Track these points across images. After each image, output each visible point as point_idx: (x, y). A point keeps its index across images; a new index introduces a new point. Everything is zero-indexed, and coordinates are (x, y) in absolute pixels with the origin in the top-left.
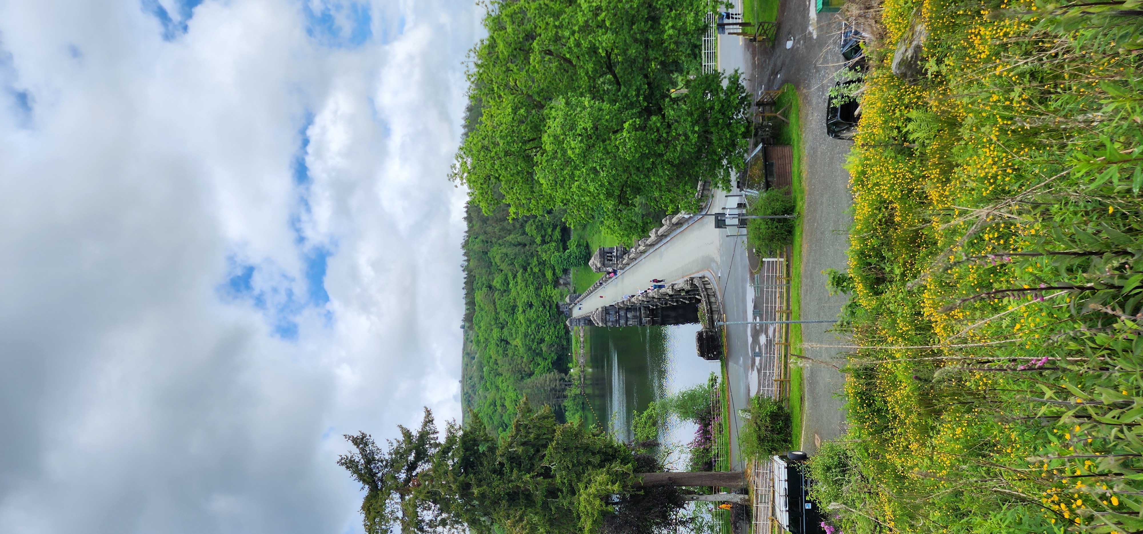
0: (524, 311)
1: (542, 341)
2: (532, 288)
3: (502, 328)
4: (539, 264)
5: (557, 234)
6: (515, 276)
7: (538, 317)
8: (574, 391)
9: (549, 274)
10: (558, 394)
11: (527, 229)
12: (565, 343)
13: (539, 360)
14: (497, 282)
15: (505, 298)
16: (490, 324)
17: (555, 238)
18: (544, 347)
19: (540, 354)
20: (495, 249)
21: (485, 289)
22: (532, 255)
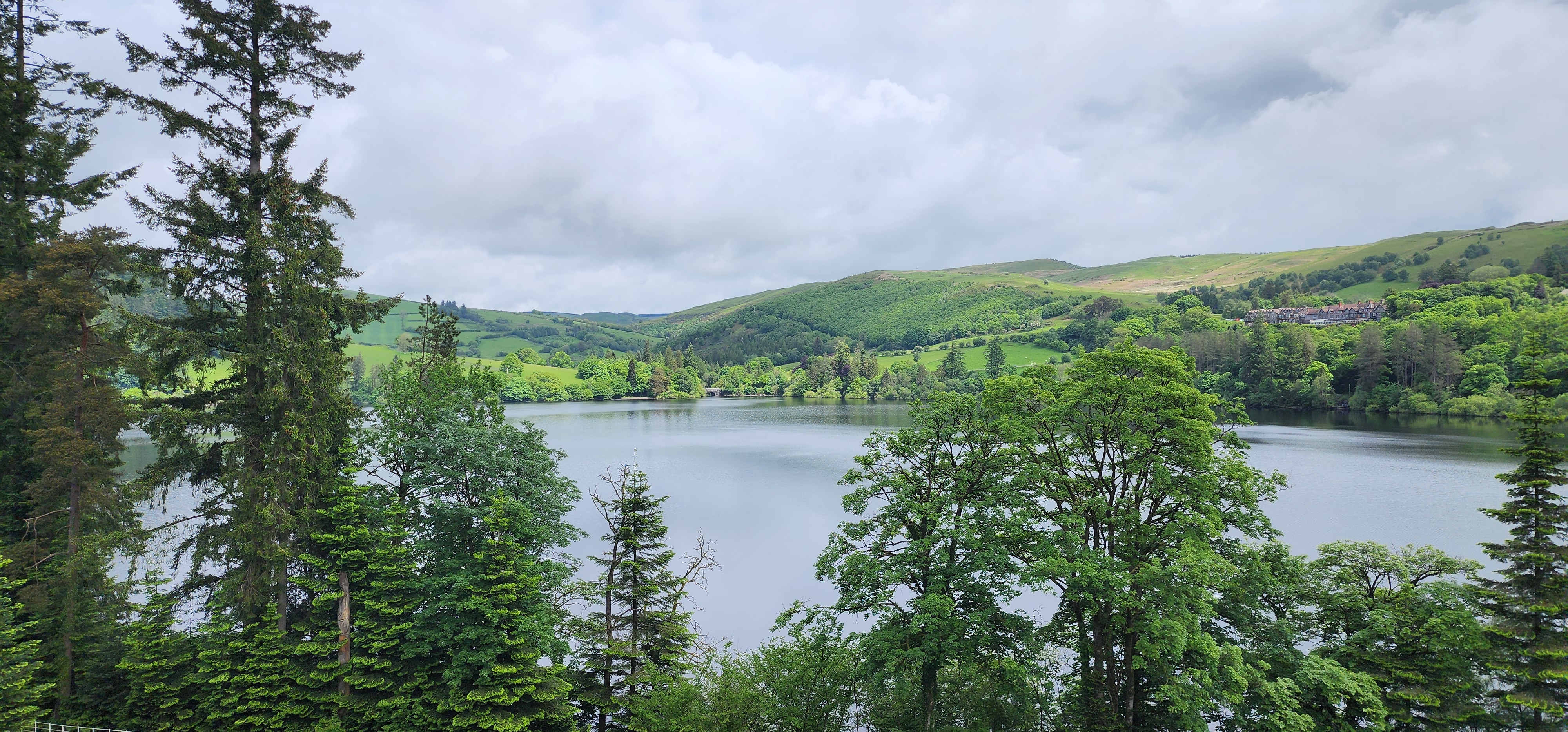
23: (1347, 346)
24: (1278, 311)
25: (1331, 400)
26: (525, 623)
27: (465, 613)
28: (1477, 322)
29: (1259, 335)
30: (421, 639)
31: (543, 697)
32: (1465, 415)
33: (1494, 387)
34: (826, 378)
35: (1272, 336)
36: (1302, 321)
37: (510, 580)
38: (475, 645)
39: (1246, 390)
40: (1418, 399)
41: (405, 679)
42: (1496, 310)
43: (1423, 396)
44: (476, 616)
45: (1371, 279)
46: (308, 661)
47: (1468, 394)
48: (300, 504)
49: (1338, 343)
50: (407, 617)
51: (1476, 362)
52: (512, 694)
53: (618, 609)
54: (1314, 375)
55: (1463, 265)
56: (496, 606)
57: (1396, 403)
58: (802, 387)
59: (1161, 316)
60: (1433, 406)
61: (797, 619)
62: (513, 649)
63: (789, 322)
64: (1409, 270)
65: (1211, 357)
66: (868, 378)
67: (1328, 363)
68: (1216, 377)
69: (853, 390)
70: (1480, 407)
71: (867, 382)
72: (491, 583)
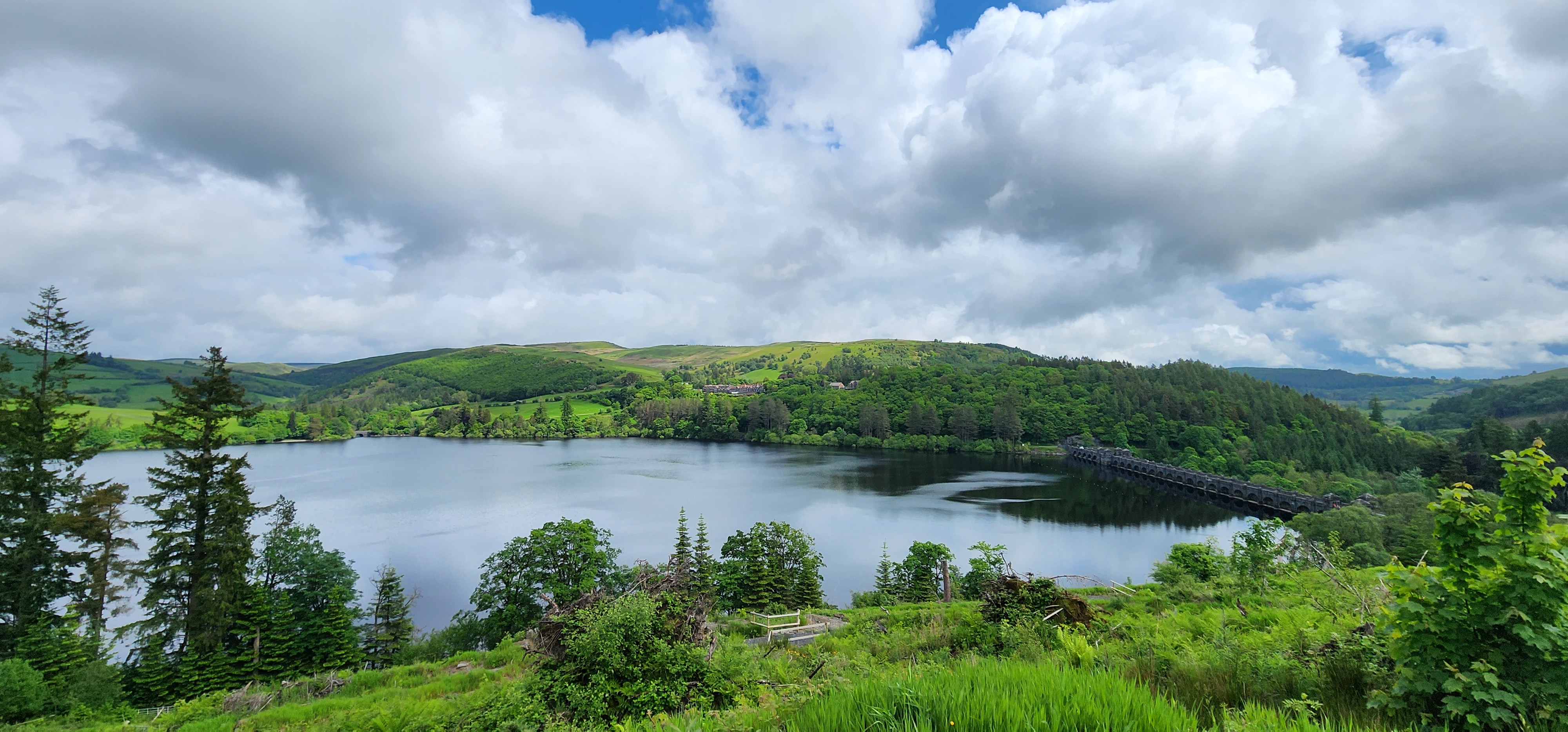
0: (1061, 408)
1: (1043, 422)
2: (1086, 416)
3: (1037, 390)
4: (1108, 422)
5: (1137, 438)
6: (1089, 402)
7: (1062, 420)
8: (1010, 446)
9: (1100, 430)
10: (1004, 435)
11: (1138, 415)
12: (1043, 440)
13: (1026, 420)
14: (1076, 387)
15: (1068, 394)
16: (1036, 380)
17: (1134, 435)
18: (1038, 424)
19: (1030, 420)
20: (1107, 386)
21: (1062, 376)
22: (1114, 417)
23: (745, 408)
24: (717, 386)
25: (738, 435)
26: (347, 633)
27: (322, 634)
28: (797, 399)
29: (706, 402)
30: (299, 647)
31: (354, 660)
32: (790, 444)
33: (802, 430)
34: (452, 423)
35: (713, 398)
36: (728, 392)
37: (341, 619)
38: (327, 646)
39: (699, 430)
40: (772, 436)
41: (289, 664)
42: (804, 393)
43: (774, 434)
44: (328, 635)
45: (763, 367)
46: (241, 664)
47: (792, 433)
48: (234, 600)
49: (741, 406)
50: (290, 639)
51: (796, 418)
52: (341, 661)
53: (380, 621)
54: (730, 423)
55: (800, 362)
56: (336, 629)
57: (764, 437)
58: (434, 430)
59: (661, 387)
60: (778, 439)
61: (461, 616)
62: (342, 644)
63: (424, 379)
64: (778, 363)
65: (684, 413)
66: (483, 423)
67: (737, 417)
68: (686, 423)
69: (472, 431)
70: (795, 439)
71: (482, 426)
72: (332, 621)
